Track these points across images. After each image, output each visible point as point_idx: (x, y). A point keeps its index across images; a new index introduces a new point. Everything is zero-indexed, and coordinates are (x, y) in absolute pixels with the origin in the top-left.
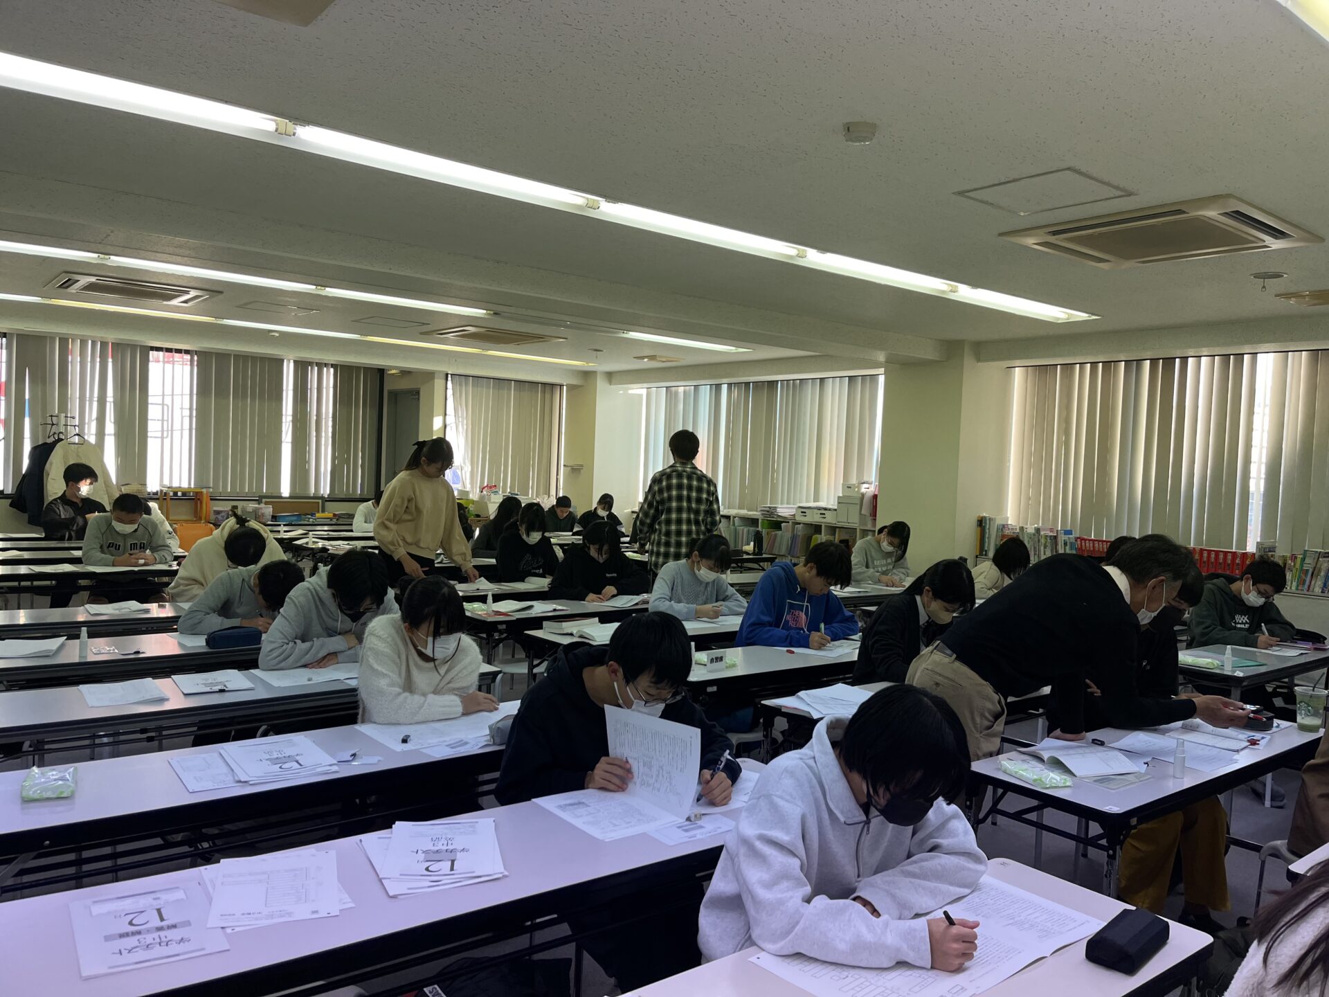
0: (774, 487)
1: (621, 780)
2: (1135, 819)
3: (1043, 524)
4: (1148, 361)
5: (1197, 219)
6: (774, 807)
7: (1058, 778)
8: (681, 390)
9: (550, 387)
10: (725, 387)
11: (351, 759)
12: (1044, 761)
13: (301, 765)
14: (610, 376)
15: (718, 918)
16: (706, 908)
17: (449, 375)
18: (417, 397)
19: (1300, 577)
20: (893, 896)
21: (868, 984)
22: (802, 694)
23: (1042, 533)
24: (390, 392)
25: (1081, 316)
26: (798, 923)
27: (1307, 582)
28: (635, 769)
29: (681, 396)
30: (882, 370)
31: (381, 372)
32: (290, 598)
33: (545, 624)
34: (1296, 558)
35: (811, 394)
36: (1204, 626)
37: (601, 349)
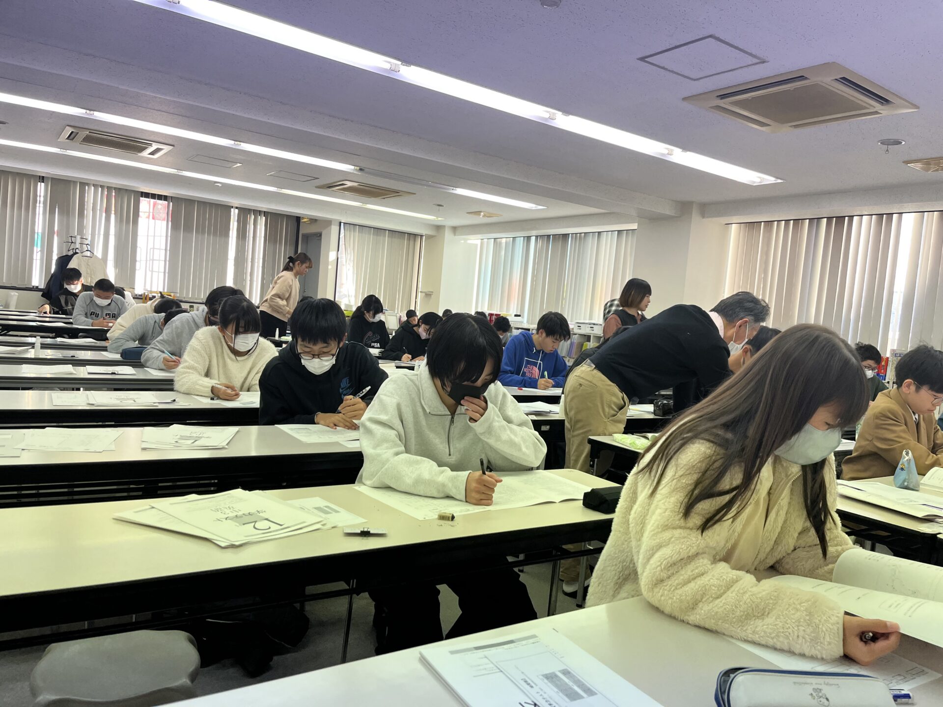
4: (826, 219)
5: (818, 85)
8: (504, 240)
9: (413, 236)
10: (533, 239)
11: (171, 403)
13: (135, 402)
14: (455, 229)
17: (342, 224)
18: (319, 238)
24: (303, 235)
25: (770, 180)
29: (504, 245)
31: (298, 219)
35: (591, 242)
37: (443, 205)
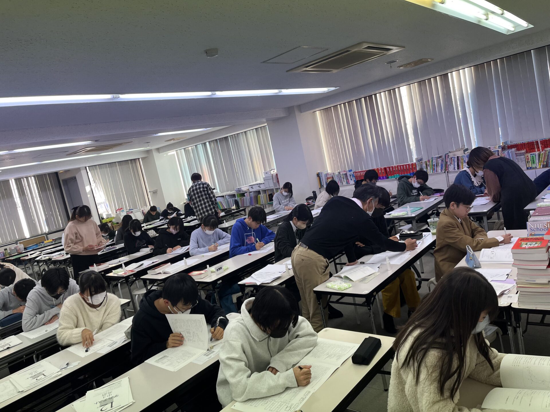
0: (238, 179)
1: (180, 341)
2: (375, 292)
3: (341, 170)
4: (363, 98)
5: (355, 52)
6: (231, 345)
7: (346, 285)
8: (190, 148)
9: (134, 161)
10: (207, 144)
11: (66, 366)
12: (342, 278)
13: (45, 376)
14: (158, 150)
15: (224, 388)
16: (218, 386)
17: (87, 168)
18: (75, 180)
19: (432, 168)
20: (283, 362)
21: (275, 402)
22: (253, 275)
23: (341, 173)
24: (63, 181)
25: (332, 89)
26: (247, 387)
27: (435, 169)
28: (184, 335)
29: (191, 151)
30: (266, 124)
31: (56, 174)
32: (28, 298)
33: (148, 271)
34: (429, 161)
35: (242, 138)
36: (401, 198)
37: (149, 142)
